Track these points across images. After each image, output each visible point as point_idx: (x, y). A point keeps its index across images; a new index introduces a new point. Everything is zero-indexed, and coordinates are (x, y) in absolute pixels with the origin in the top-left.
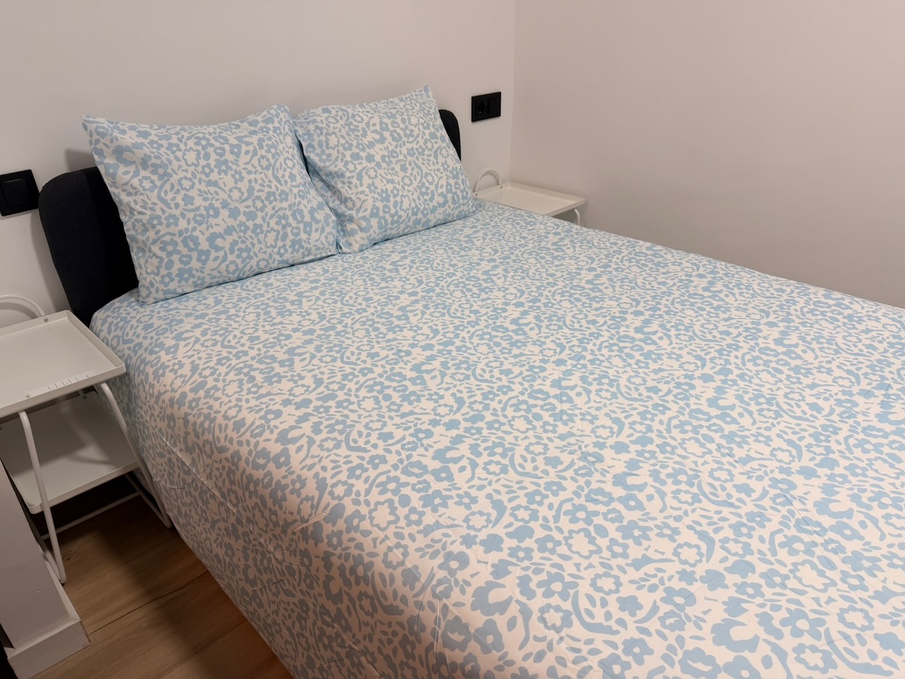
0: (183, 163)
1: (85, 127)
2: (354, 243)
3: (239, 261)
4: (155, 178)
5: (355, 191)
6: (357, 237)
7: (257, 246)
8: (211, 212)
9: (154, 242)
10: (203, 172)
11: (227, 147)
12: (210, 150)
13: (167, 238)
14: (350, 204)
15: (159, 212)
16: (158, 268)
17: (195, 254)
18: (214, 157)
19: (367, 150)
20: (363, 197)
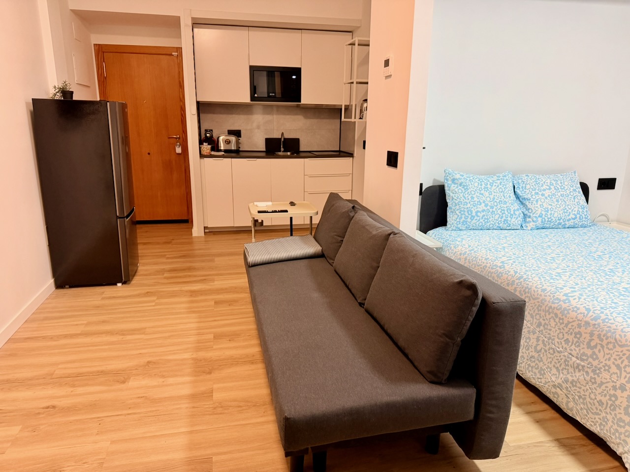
0: (473, 186)
1: (445, 171)
2: (529, 226)
3: (483, 222)
4: (463, 189)
5: (534, 206)
6: (531, 224)
7: (491, 218)
8: (479, 203)
9: (458, 210)
10: (479, 190)
11: (489, 183)
12: (483, 183)
13: (462, 209)
14: (530, 211)
15: (462, 200)
16: (456, 219)
17: (470, 216)
18: (483, 185)
19: (542, 192)
20: (537, 209)
